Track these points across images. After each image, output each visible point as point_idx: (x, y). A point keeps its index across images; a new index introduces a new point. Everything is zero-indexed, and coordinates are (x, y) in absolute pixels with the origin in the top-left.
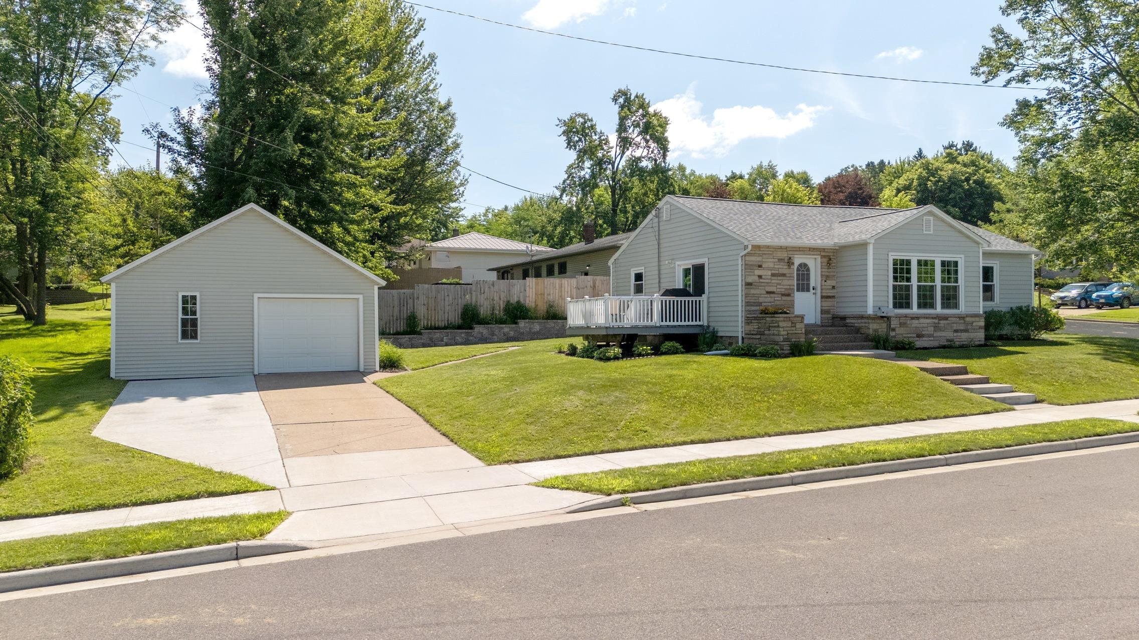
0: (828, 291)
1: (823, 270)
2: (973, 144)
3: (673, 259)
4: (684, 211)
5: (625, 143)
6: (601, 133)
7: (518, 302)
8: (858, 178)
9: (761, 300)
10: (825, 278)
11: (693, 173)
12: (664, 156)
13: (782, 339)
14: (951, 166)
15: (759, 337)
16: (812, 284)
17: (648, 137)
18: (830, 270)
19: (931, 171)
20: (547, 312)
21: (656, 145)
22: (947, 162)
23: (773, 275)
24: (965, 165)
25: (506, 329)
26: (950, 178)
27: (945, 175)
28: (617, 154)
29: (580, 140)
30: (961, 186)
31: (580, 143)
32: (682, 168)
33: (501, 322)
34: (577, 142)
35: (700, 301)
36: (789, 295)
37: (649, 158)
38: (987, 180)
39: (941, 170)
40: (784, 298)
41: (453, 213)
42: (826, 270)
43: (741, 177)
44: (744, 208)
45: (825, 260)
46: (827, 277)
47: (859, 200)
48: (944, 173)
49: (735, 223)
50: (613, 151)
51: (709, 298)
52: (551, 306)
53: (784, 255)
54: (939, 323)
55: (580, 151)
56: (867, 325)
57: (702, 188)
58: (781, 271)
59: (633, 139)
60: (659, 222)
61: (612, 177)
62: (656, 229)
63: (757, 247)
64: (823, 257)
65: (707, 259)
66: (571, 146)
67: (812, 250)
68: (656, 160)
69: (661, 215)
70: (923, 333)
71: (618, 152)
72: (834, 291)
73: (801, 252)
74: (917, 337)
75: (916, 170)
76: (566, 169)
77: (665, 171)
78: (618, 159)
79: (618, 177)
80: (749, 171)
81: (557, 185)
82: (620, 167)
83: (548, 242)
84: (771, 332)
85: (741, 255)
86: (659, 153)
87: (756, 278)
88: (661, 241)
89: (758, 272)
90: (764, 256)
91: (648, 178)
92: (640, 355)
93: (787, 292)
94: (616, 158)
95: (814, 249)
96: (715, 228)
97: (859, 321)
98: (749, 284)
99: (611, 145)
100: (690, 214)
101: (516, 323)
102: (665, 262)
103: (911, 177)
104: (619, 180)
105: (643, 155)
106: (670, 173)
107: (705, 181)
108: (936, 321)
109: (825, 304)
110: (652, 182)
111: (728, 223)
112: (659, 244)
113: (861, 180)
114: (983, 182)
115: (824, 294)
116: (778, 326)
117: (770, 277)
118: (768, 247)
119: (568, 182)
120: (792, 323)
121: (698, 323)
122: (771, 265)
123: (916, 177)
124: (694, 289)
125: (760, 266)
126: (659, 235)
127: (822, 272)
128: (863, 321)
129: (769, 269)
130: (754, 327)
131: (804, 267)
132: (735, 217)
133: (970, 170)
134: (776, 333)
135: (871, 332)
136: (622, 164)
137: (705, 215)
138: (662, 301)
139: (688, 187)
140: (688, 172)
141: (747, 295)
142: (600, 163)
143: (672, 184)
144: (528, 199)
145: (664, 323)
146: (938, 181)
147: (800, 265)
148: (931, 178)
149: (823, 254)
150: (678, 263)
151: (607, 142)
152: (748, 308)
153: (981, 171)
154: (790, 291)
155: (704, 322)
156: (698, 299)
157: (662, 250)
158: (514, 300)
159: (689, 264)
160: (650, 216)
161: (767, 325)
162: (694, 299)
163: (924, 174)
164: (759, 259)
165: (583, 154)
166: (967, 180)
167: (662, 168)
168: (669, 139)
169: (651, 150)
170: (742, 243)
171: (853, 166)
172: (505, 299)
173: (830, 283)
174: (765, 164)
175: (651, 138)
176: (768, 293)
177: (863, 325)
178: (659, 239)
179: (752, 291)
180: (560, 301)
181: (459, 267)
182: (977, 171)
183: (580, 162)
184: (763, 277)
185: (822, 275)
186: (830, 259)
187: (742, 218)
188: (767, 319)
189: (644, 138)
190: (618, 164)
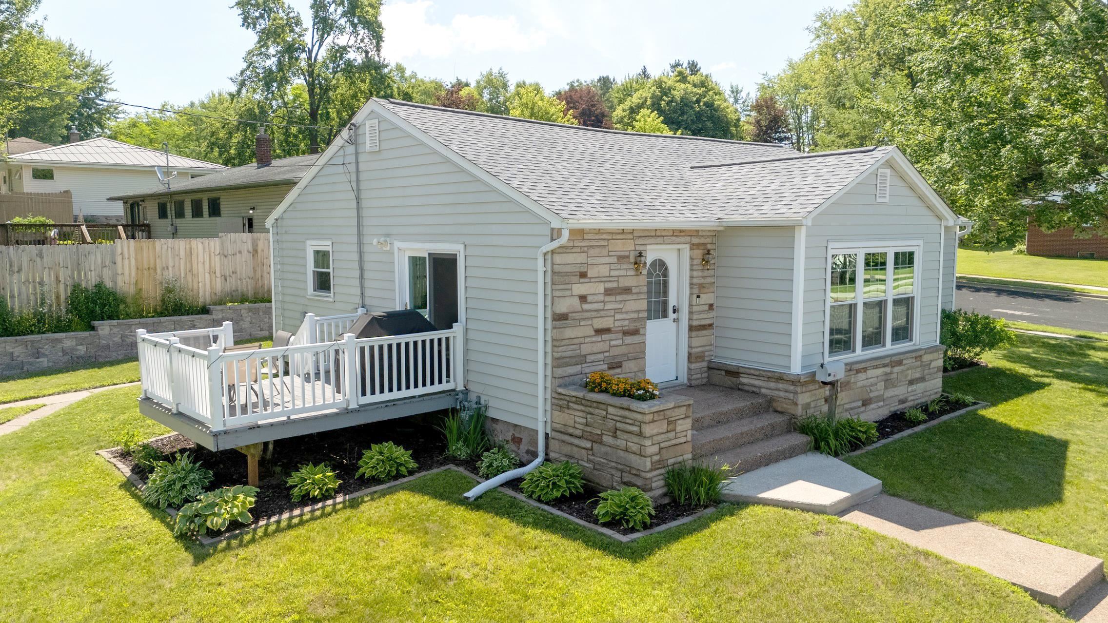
0: (702, 316)
1: (695, 274)
2: (697, 65)
3: (388, 235)
4: (410, 136)
5: (324, 25)
6: (289, 8)
7: (99, 286)
8: (591, 94)
9: (585, 349)
10: (697, 289)
11: (414, 75)
12: (378, 48)
13: (649, 465)
14: (683, 86)
15: (588, 445)
16: (672, 301)
17: (356, 21)
18: (706, 273)
19: (664, 90)
20: (163, 301)
21: (366, 31)
22: (678, 81)
23: (608, 292)
24: (695, 86)
25: (68, 340)
26: (682, 99)
27: (677, 94)
28: (315, 40)
29: (262, 16)
30: (692, 108)
31: (261, 21)
32: (400, 69)
33: (60, 327)
34: (257, 18)
35: (447, 339)
36: (635, 332)
37: (358, 48)
38: (716, 103)
39: (674, 90)
40: (629, 339)
41: (111, 107)
42: (700, 274)
43: (467, 85)
44: (526, 134)
45: (698, 253)
46: (701, 286)
47: (593, 118)
48: (677, 93)
49: (520, 170)
50: (309, 34)
51: (466, 330)
52: (169, 291)
53: (628, 247)
54: (891, 373)
55: (263, 31)
56: (791, 396)
57: (425, 93)
58: (625, 283)
59: (336, 22)
60: (357, 154)
61: (308, 71)
62: (352, 168)
63: (578, 234)
64: (694, 246)
65: (461, 247)
66: (249, 24)
67: (677, 234)
68: (367, 52)
69: (360, 140)
70: (872, 395)
71: (316, 37)
72: (712, 314)
73: (659, 240)
74: (863, 405)
75: (650, 88)
76: (244, 55)
77: (378, 67)
78: (316, 48)
79: (316, 71)
80: (478, 77)
81: (233, 76)
82: (320, 59)
83: (221, 154)
84: (621, 443)
85: (545, 249)
86: (372, 43)
87: (576, 301)
88: (363, 195)
89: (580, 289)
90: (592, 252)
91: (357, 75)
92: (306, 500)
93: (632, 327)
94: (313, 46)
95: (681, 231)
96: (478, 180)
97: (772, 385)
98: (560, 318)
99: (304, 26)
100: (422, 144)
101: (93, 328)
102: (373, 242)
103: (644, 95)
104: (319, 76)
105: (350, 44)
106: (386, 70)
107: (429, 85)
108: (888, 369)
109: (696, 342)
110: (363, 81)
111: (507, 169)
112: (358, 199)
113: (593, 96)
114: (712, 105)
115: (695, 323)
116: (640, 434)
117: (601, 298)
118: (599, 231)
119: (248, 73)
120: (669, 423)
121: (445, 386)
122: (604, 271)
123: (650, 95)
124: (436, 312)
125: (583, 275)
126: (358, 181)
127: (692, 277)
128: (781, 386)
129: (600, 279)
130: (575, 418)
131: (661, 266)
132: (515, 154)
133: (700, 91)
134: (635, 448)
135: (799, 411)
136: (323, 54)
137: (454, 148)
138: (362, 350)
139: (410, 91)
140: (408, 73)
141: (556, 343)
142: (290, 49)
143: (389, 86)
144: (217, 95)
145: (369, 399)
146: (671, 101)
147: (653, 264)
148: (664, 97)
149: (695, 240)
150: (398, 244)
151: (298, 23)
152: (560, 372)
153: (711, 93)
154: (638, 324)
155: (457, 382)
156: (443, 334)
157: (364, 213)
158: (89, 281)
159: (423, 249)
160: (338, 142)
161: (611, 424)
162: (435, 335)
163: (658, 93)
164: (581, 258)
165: (267, 36)
166: (698, 101)
167: (374, 62)
168: (383, 25)
169: (360, 37)
170: (547, 223)
171: (578, 81)
172: (70, 282)
173: (706, 298)
174: (495, 71)
175: (360, 22)
176: (599, 332)
177: (782, 394)
178: (358, 190)
179: (569, 333)
180: (189, 279)
181: (67, 192)
182: (706, 92)
183: (262, 46)
184: (589, 298)
185: (691, 284)
186: (708, 253)
187: (529, 156)
188: (611, 410)
189: (349, 20)
190: (317, 55)
